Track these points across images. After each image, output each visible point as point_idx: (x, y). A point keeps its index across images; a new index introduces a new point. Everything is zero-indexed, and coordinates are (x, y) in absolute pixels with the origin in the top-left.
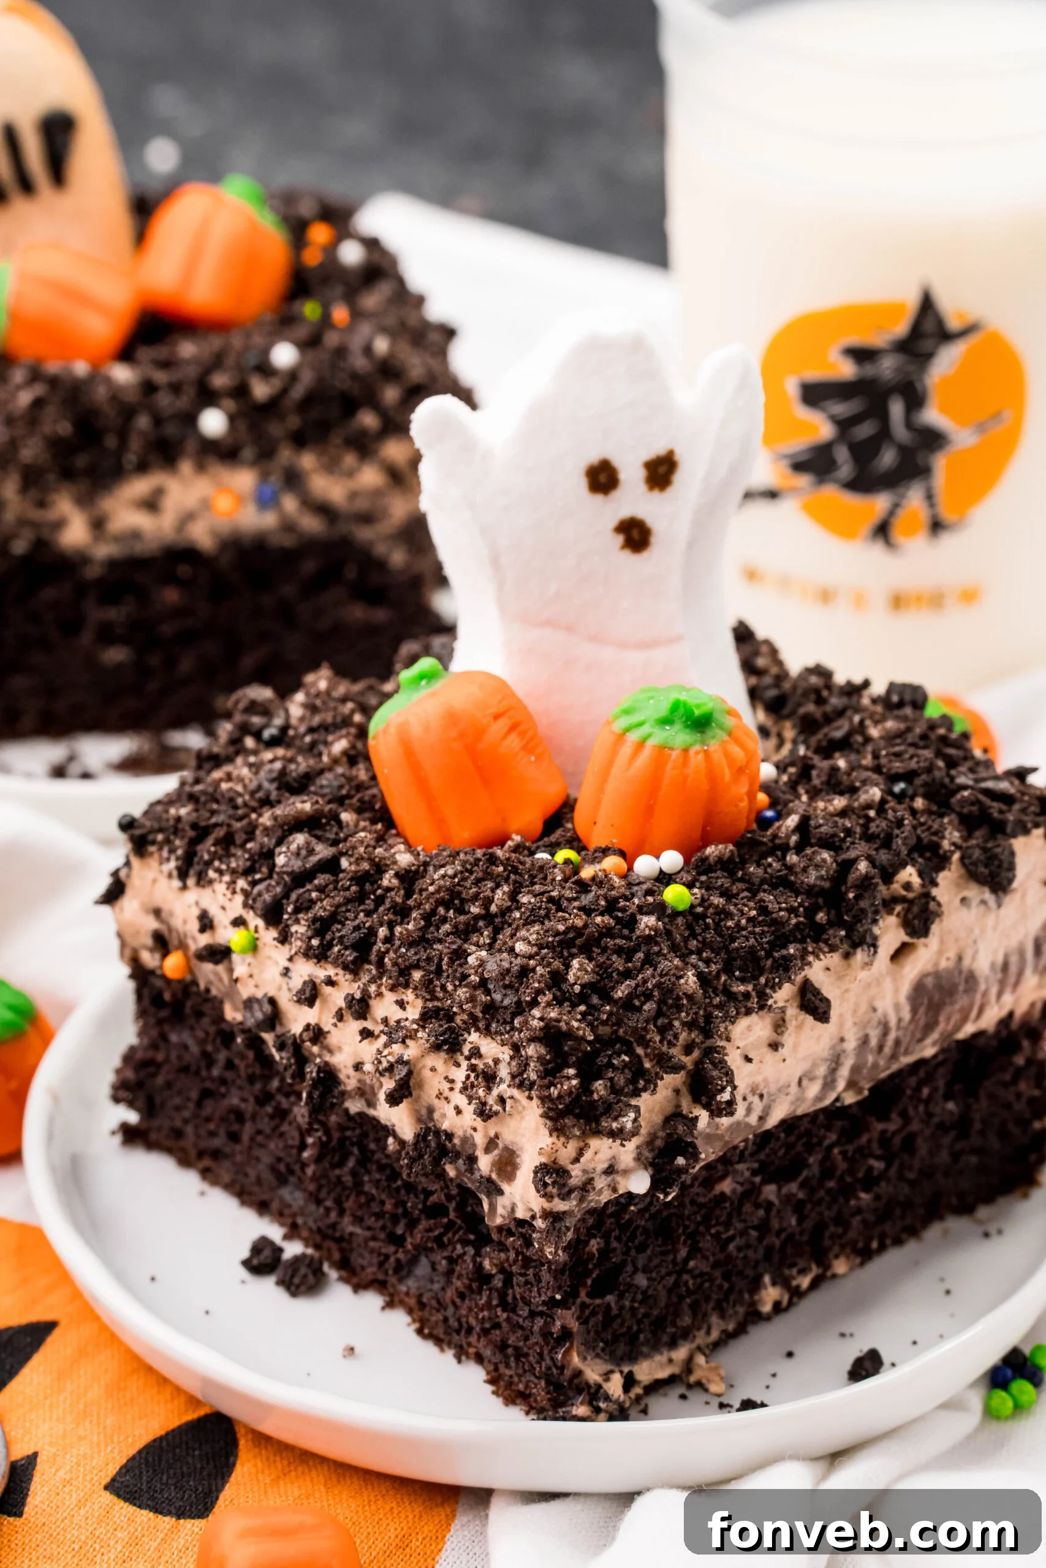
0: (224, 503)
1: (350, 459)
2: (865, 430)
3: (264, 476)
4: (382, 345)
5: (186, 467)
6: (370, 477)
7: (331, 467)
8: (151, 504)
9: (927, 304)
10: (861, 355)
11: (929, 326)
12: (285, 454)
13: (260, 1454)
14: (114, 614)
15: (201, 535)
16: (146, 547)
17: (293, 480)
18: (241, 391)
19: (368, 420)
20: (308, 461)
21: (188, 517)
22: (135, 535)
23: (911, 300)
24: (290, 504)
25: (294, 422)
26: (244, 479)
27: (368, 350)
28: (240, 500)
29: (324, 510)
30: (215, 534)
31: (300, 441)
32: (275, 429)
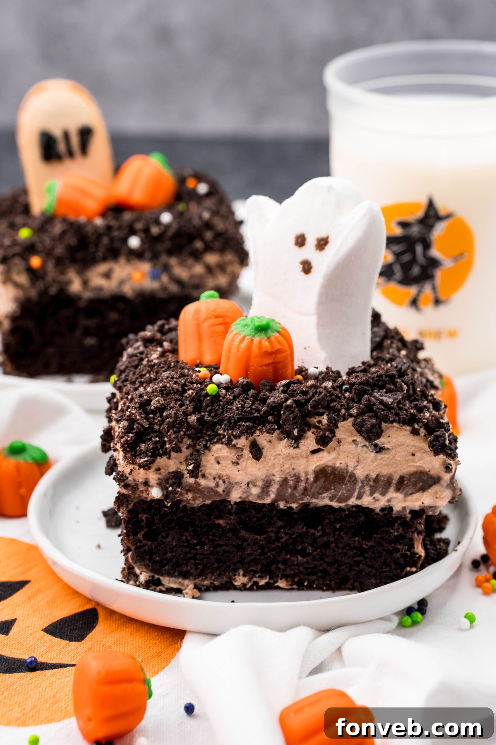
0: (137, 276)
1: (190, 261)
2: (406, 258)
3: (154, 266)
4: (206, 215)
5: (122, 260)
6: (198, 269)
7: (182, 263)
8: (107, 275)
9: (431, 204)
10: (404, 225)
11: (432, 213)
12: (164, 258)
13: (107, 623)
14: (92, 323)
15: (128, 290)
16: (105, 294)
17: (166, 268)
18: (146, 231)
19: (199, 245)
20: (173, 261)
21: (122, 282)
22: (100, 289)
23: (424, 202)
24: (165, 278)
25: (168, 244)
26: (146, 267)
27: (200, 217)
28: (143, 275)
29: (179, 282)
30: (133, 290)
31: (170, 253)
32: (160, 247)
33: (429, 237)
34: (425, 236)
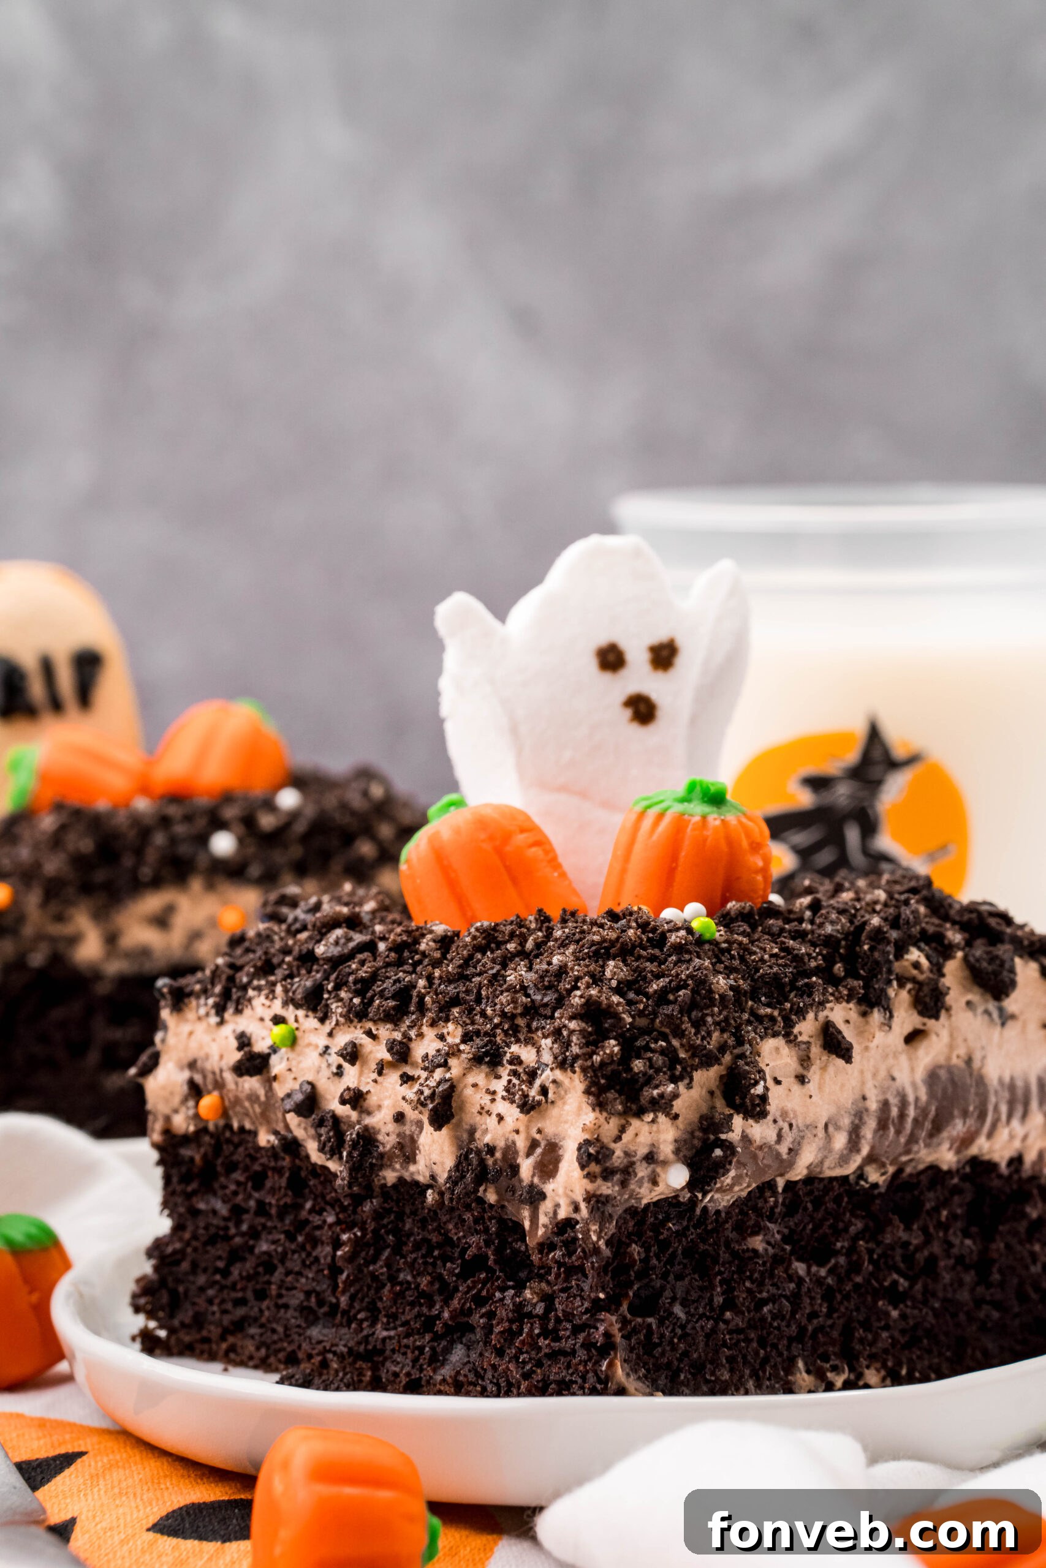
0: (230, 917)
1: (348, 884)
2: (825, 857)
3: (265, 895)
5: (197, 886)
8: (162, 920)
9: (874, 734)
10: (817, 783)
11: (877, 754)
14: (123, 1034)
15: (207, 953)
16: (157, 963)
18: (249, 821)
19: (366, 849)
21: (195, 936)
22: (145, 952)
23: (859, 728)
25: (295, 851)
26: (251, 898)
28: (248, 912)
31: (301, 870)
32: (279, 857)
33: (872, 806)
34: (866, 804)
